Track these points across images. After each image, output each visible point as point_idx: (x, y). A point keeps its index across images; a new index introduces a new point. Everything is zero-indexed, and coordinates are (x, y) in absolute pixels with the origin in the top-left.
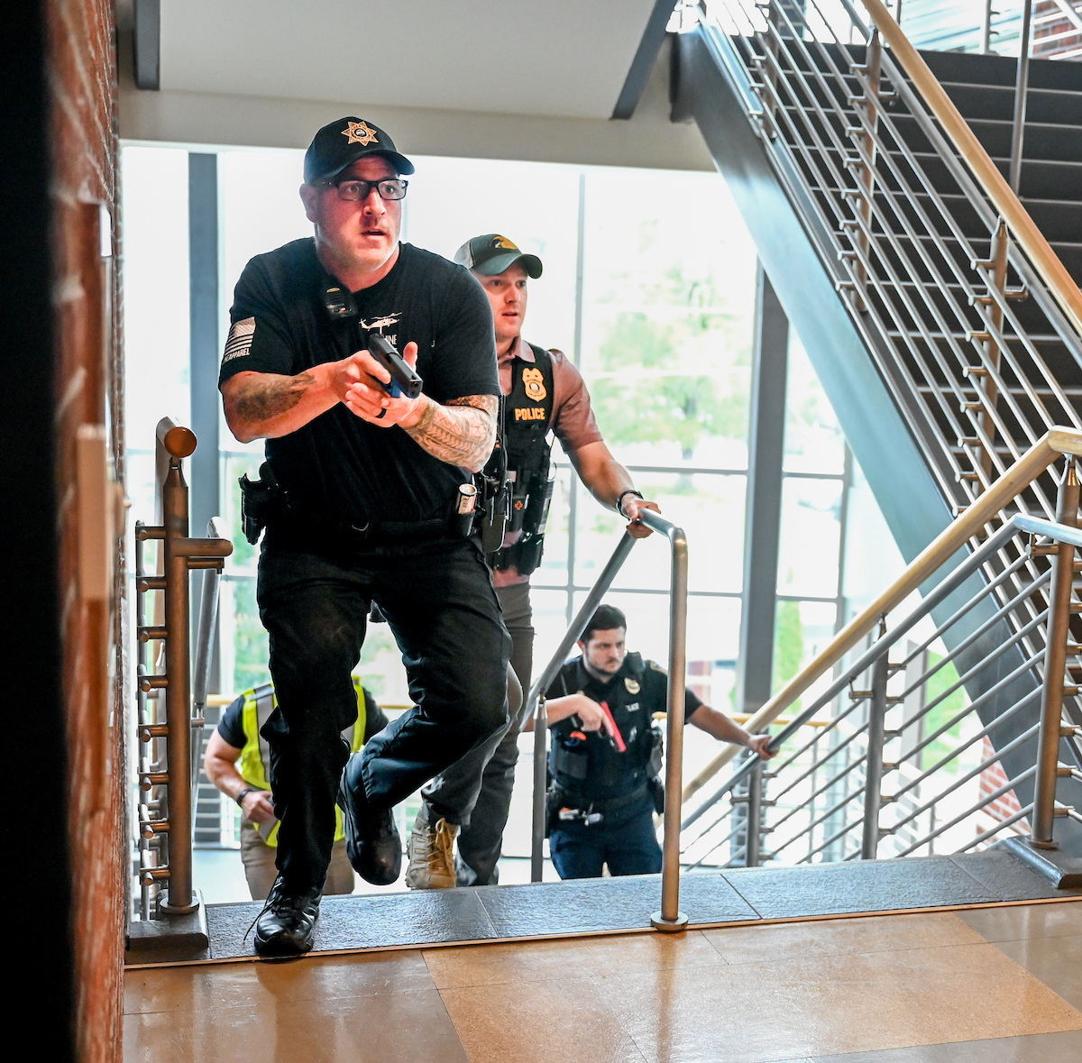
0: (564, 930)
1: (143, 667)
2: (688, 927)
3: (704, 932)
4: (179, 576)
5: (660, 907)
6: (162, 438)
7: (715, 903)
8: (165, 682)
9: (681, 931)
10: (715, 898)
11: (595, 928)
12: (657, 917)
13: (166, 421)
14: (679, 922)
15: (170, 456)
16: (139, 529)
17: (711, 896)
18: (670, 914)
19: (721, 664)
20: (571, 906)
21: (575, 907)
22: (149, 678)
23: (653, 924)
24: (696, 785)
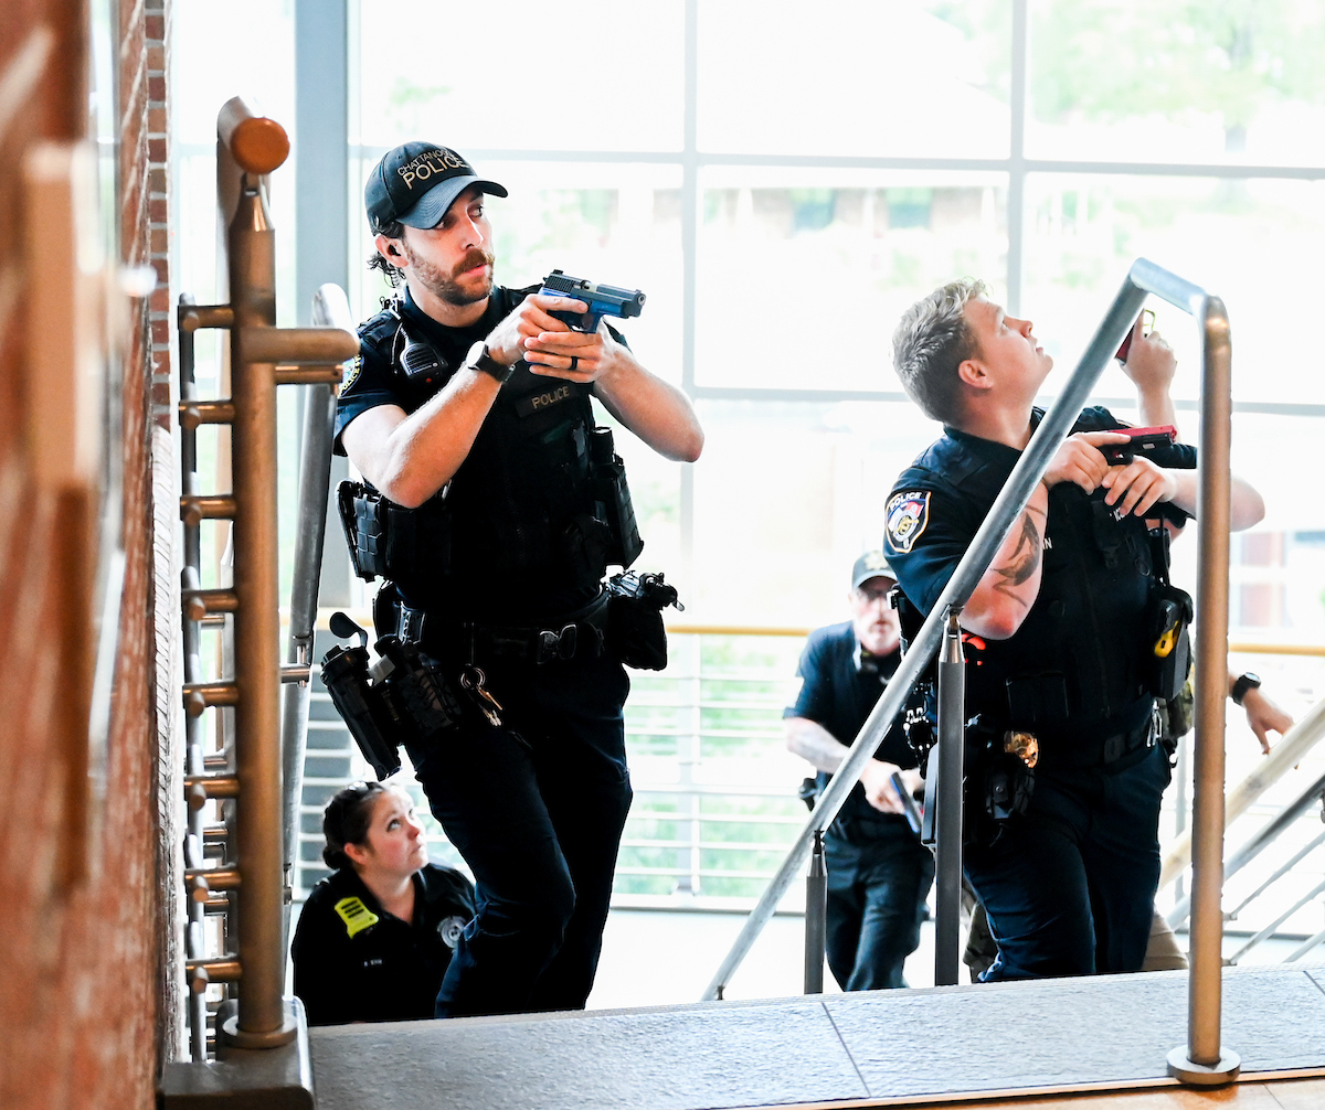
0: (996, 1083)
1: (192, 571)
2: (1241, 1078)
3: (1271, 1087)
4: (259, 400)
5: (1185, 1037)
6: (228, 134)
7: (1294, 1030)
8: (232, 602)
9: (1226, 1085)
10: (1293, 1018)
11: (1059, 1079)
12: (1180, 1058)
13: (235, 105)
14: (1223, 1068)
15: (240, 172)
16: (183, 310)
17: (1286, 1015)
18: (1207, 1053)
19: (1302, 537)
20: (1010, 1034)
21: (1019, 1036)
22: (203, 594)
23: (1172, 1072)
24: (1255, 785)
